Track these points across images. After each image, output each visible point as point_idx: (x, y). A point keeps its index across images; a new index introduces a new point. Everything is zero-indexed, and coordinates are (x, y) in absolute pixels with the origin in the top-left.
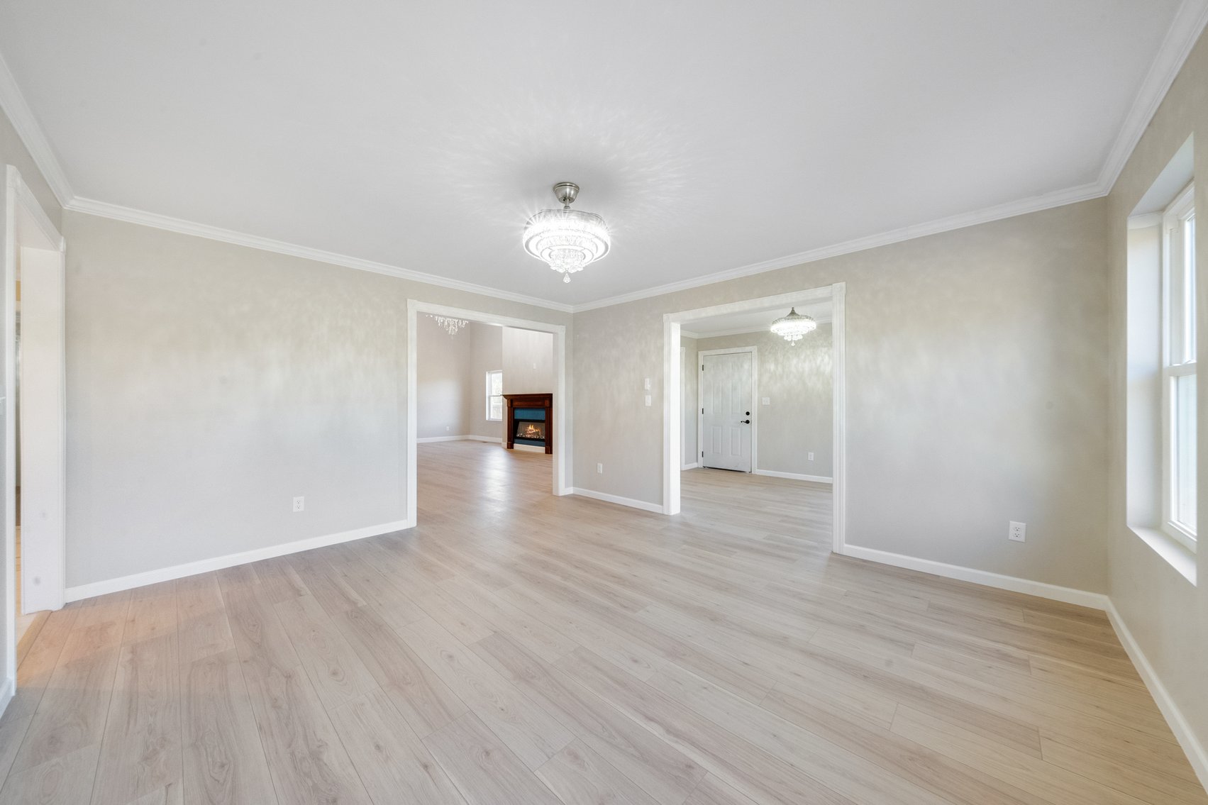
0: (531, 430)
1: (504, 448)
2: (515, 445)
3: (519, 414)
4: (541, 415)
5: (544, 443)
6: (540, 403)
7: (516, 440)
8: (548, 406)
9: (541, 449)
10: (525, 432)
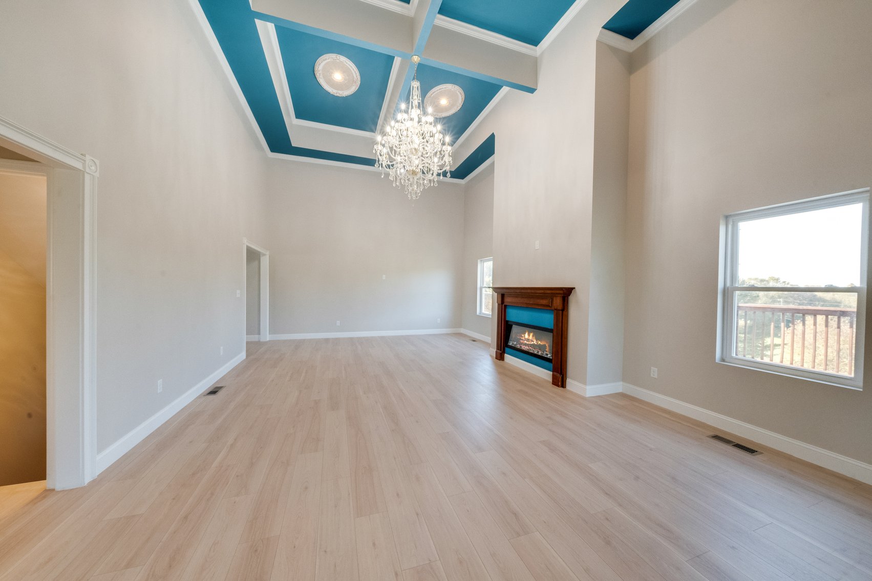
0: (528, 340)
1: (491, 356)
2: (506, 356)
3: (513, 315)
4: (547, 319)
5: (551, 365)
6: (544, 302)
7: (507, 349)
8: (560, 307)
9: (544, 374)
10: (518, 340)
